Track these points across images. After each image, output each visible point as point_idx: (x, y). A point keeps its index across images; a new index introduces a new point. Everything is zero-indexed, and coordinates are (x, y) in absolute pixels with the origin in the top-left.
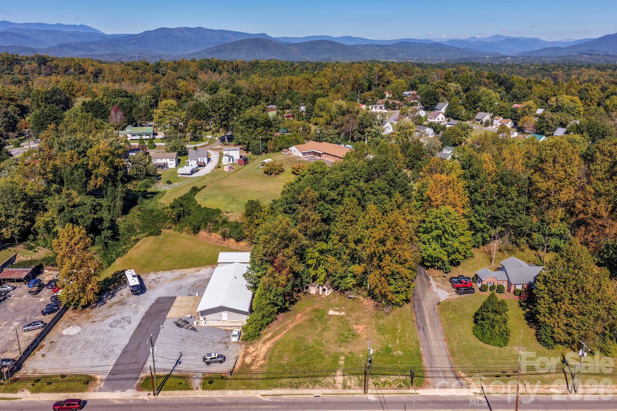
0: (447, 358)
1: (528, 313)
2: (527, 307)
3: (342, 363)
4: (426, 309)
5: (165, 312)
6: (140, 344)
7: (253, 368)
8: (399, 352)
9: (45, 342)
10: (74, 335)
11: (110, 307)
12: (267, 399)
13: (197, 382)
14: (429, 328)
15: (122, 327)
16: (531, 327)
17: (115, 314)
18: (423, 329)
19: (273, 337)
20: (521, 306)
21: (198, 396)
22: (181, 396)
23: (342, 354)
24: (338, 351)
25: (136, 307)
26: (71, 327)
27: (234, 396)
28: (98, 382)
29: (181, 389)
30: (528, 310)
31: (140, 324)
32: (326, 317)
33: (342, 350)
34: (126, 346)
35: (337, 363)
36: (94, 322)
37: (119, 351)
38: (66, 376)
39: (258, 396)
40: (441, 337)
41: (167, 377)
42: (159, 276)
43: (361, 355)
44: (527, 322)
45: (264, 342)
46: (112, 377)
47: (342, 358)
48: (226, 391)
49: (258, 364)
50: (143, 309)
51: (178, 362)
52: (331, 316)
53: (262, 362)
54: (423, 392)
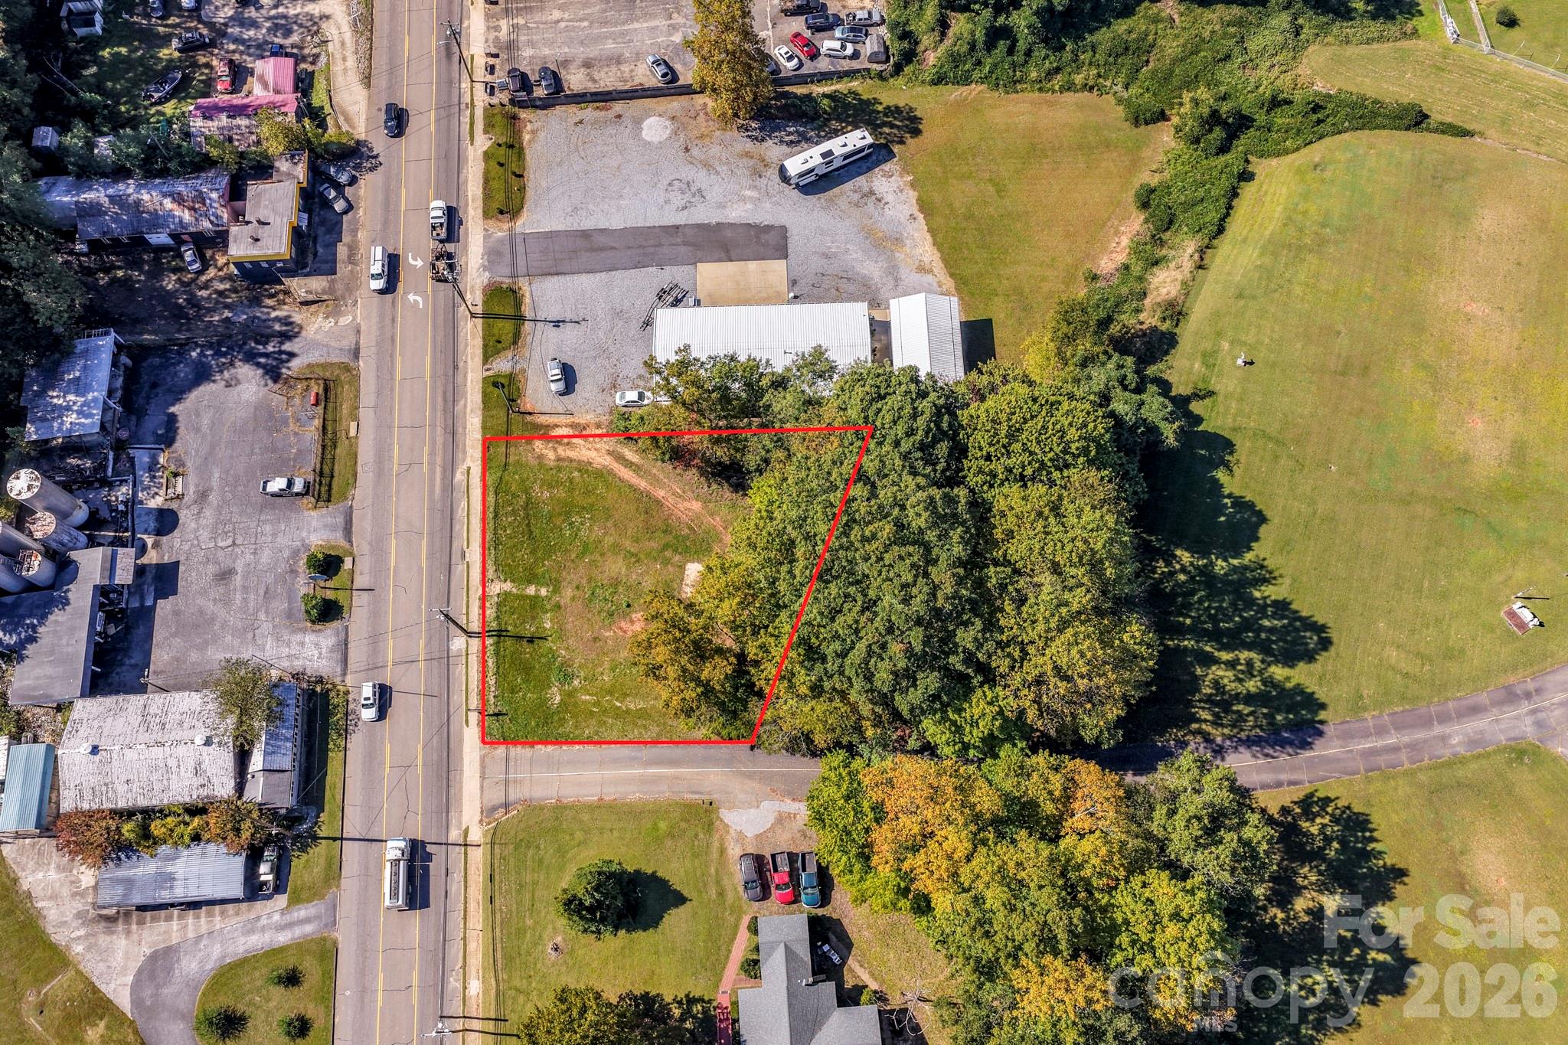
0: (555, 794)
1: (665, 1007)
2: (686, 1014)
3: (531, 590)
4: (698, 774)
5: (723, 255)
6: (613, 248)
7: (538, 444)
8: (558, 698)
9: (618, 107)
10: (641, 139)
11: (748, 155)
12: (459, 476)
13: (502, 365)
14: (637, 771)
15: (668, 201)
16: (621, 998)
17: (717, 173)
18: (634, 759)
19: (629, 464)
20: (691, 1001)
21: (469, 376)
22: (469, 350)
23: (556, 591)
24: (565, 584)
25: (744, 199)
26: (668, 123)
27: (469, 426)
28: (506, 226)
29: (485, 346)
30: (677, 1012)
31: (677, 227)
32: (677, 558)
33: (568, 592)
34: (603, 231)
35: (530, 582)
36: (687, 150)
37: (588, 224)
38: (521, 176)
39: (468, 463)
40: (611, 794)
41: (519, 318)
42: (889, 198)
43: (548, 625)
44: (637, 993)
45: (610, 453)
46: (519, 240)
47: (543, 592)
48: (480, 413)
49: (545, 452)
50: (737, 213)
51: (557, 324)
52: (682, 568)
53: (551, 455)
54: (471, 735)
